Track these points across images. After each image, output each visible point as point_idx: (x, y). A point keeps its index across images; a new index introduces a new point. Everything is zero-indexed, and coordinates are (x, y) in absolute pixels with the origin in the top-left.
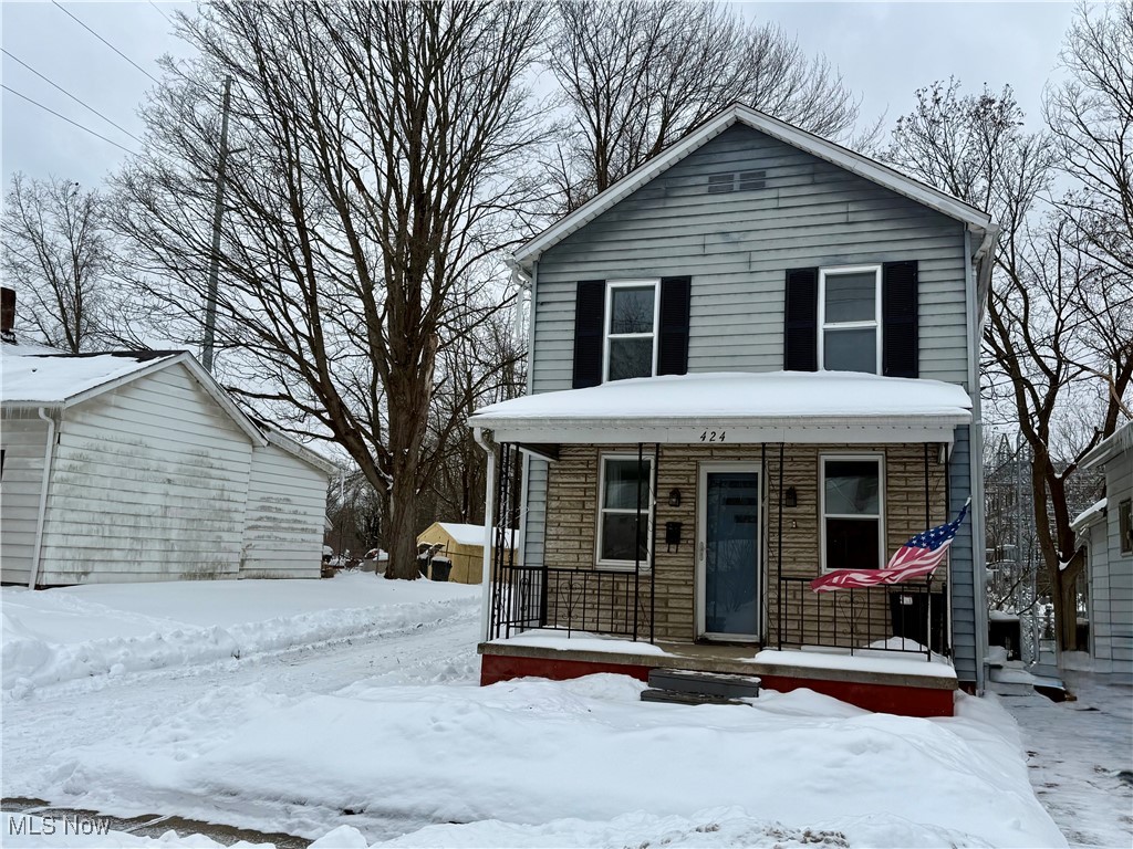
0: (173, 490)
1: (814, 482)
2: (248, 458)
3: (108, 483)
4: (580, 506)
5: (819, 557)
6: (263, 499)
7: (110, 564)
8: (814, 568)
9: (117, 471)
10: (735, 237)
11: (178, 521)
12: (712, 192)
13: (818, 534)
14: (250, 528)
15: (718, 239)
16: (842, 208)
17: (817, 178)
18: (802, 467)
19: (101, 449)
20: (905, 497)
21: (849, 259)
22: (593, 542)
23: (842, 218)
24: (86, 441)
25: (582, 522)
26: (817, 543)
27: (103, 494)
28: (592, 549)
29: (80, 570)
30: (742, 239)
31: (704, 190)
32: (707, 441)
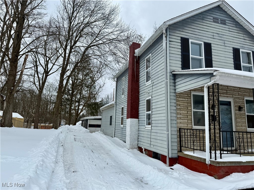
1: (244, 105)
4: (187, 108)
5: (246, 125)
8: (246, 128)
10: (221, 36)
12: (214, 22)
15: (216, 35)
16: (242, 35)
17: (237, 26)
21: (245, 48)
22: (191, 120)
23: (243, 38)
25: (188, 113)
26: (246, 121)
28: (191, 123)
31: (212, 20)
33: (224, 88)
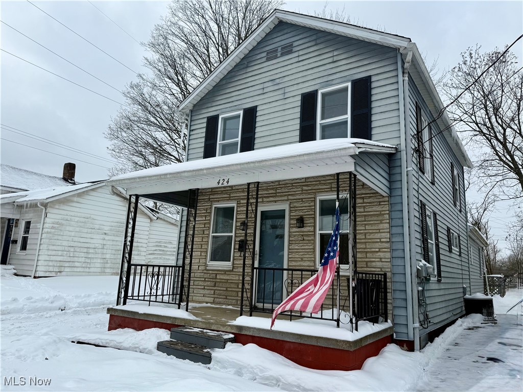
0: (107, 237)
1: (313, 213)
2: (149, 225)
3: (73, 234)
4: (202, 233)
5: (315, 257)
6: (157, 242)
7: (73, 268)
8: (312, 264)
9: (78, 229)
10: (278, 81)
11: (110, 251)
12: (268, 59)
13: (314, 243)
14: (150, 254)
15: (270, 84)
16: (330, 55)
17: (318, 41)
18: (307, 204)
19: (69, 219)
20: (363, 219)
21: (334, 82)
22: (207, 252)
23: (330, 60)
24: (61, 216)
25: (202, 241)
26: (314, 249)
27: (70, 239)
28: (206, 256)
29: (57, 270)
30: (281, 82)
31: (264, 59)
32: (220, 185)
33: (272, 186)
